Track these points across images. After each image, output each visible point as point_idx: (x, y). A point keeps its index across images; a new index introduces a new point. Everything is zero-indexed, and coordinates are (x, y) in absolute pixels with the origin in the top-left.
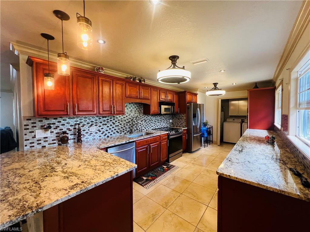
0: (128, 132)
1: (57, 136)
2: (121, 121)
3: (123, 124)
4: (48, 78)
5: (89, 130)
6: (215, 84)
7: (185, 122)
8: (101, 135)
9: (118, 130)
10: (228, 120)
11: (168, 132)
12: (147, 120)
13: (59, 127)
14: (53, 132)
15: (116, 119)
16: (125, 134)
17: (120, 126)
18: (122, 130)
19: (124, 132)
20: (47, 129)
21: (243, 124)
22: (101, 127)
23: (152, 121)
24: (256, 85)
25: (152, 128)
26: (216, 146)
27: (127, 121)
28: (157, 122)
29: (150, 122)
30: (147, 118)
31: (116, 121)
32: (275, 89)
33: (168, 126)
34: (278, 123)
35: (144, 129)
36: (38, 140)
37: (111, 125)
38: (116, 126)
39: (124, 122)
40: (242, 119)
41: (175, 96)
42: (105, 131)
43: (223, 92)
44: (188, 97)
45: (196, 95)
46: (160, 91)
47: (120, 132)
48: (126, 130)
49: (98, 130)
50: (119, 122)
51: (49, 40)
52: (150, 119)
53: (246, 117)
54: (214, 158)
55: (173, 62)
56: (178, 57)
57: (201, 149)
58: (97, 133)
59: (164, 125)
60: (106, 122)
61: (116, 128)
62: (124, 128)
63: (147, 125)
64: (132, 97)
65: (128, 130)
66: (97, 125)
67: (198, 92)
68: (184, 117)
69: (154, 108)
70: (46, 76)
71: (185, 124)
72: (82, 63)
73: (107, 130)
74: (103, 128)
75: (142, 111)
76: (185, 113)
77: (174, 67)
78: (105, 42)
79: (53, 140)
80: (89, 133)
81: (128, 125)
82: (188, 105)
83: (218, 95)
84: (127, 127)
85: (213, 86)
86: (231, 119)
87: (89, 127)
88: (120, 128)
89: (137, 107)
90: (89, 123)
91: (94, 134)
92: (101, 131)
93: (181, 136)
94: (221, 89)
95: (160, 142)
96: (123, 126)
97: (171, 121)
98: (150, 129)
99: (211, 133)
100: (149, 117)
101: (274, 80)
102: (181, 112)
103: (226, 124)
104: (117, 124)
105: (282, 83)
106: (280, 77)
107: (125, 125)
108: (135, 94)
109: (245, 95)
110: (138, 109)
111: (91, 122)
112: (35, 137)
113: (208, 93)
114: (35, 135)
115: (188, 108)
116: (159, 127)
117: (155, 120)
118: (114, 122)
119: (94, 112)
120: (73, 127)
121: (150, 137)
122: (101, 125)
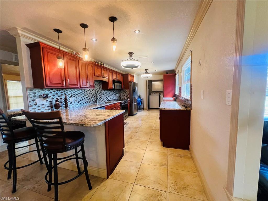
0: (93, 102)
1: (50, 104)
2: (89, 94)
3: (90, 96)
4: (60, 60)
5: (70, 100)
6: (146, 70)
7: (128, 95)
8: (78, 104)
9: (88, 101)
10: (151, 94)
11: (120, 101)
12: (104, 94)
13: (51, 97)
14: (47, 101)
15: (86, 92)
16: (92, 103)
17: (88, 97)
18: (90, 100)
19: (91, 102)
20: (45, 98)
21: (160, 96)
22: (77, 98)
23: (107, 95)
24: (167, 72)
25: (108, 100)
26: (146, 111)
27: (92, 94)
28: (110, 96)
29: (106, 96)
30: (104, 92)
31: (86, 94)
32: (175, 75)
33: (117, 98)
34: (177, 93)
35: (103, 100)
36: (38, 107)
37: (83, 97)
38: (86, 97)
39: (91, 95)
40: (159, 93)
41: (121, 76)
42: (80, 101)
43: (151, 75)
44: (130, 78)
45: (133, 76)
46: (113, 73)
47: (89, 102)
48: (92, 101)
49: (76, 100)
50: (88, 95)
51: (59, 33)
52: (106, 93)
53: (162, 92)
54: (147, 116)
55: (131, 56)
56: (133, 53)
57: (138, 114)
58: (75, 102)
59: (114, 97)
60: (80, 94)
61: (86, 99)
62: (91, 99)
63: (104, 97)
64: (99, 76)
65: (93, 101)
66: (75, 96)
67: (134, 75)
68: (127, 91)
69: (110, 85)
70: (58, 59)
71: (128, 97)
72: (64, 48)
73: (81, 100)
74: (78, 99)
75: (101, 87)
76: (128, 89)
77: (131, 59)
78: (96, 40)
79: (48, 107)
80: (70, 102)
81: (94, 97)
82: (130, 83)
83: (148, 77)
84: (93, 98)
85: (145, 71)
86: (153, 93)
87: (70, 98)
88: (89, 99)
89: (98, 84)
90: (70, 95)
91: (73, 102)
92: (77, 101)
93: (128, 104)
94: (150, 74)
95: (117, 108)
96: (90, 98)
97: (118, 95)
98: (106, 100)
99: (143, 103)
100: (105, 92)
101: (175, 70)
102: (125, 89)
103: (150, 97)
104: (87, 96)
105: (178, 72)
106: (178, 69)
107: (92, 97)
108: (99, 74)
109: (161, 78)
110: (99, 85)
111: (71, 94)
112: (36, 104)
113: (142, 76)
114: (36, 103)
115: (130, 85)
116: (111, 99)
117: (109, 94)
118: (85, 94)
119: (78, 85)
120: (60, 97)
121: (112, 104)
122: (77, 96)
